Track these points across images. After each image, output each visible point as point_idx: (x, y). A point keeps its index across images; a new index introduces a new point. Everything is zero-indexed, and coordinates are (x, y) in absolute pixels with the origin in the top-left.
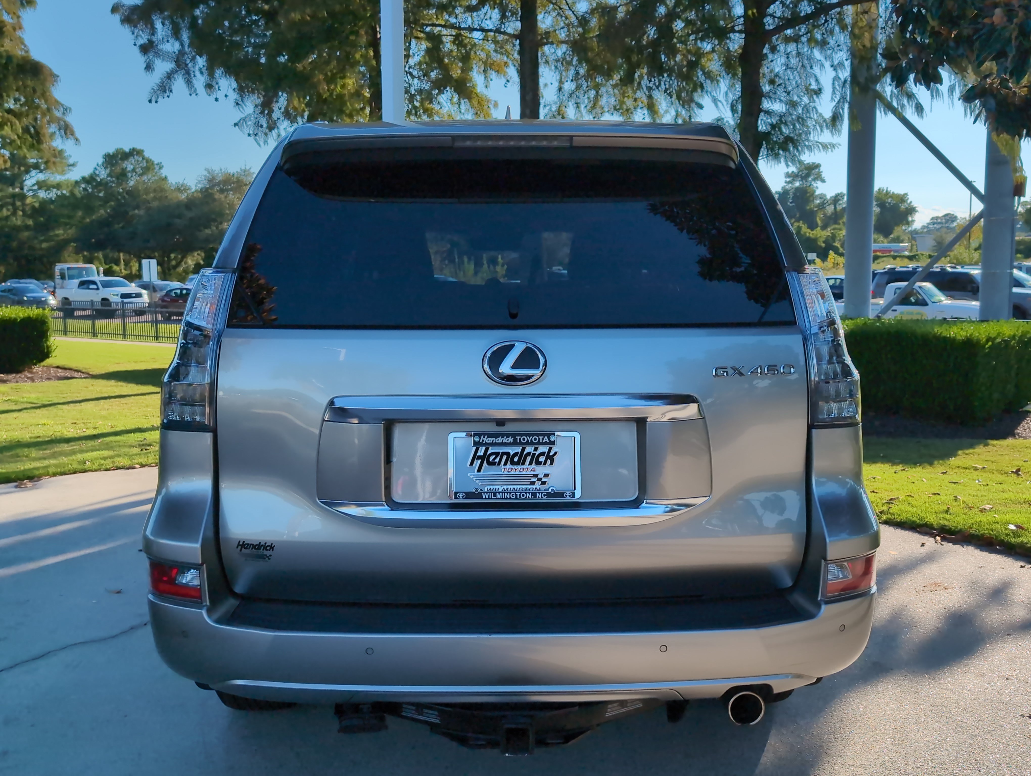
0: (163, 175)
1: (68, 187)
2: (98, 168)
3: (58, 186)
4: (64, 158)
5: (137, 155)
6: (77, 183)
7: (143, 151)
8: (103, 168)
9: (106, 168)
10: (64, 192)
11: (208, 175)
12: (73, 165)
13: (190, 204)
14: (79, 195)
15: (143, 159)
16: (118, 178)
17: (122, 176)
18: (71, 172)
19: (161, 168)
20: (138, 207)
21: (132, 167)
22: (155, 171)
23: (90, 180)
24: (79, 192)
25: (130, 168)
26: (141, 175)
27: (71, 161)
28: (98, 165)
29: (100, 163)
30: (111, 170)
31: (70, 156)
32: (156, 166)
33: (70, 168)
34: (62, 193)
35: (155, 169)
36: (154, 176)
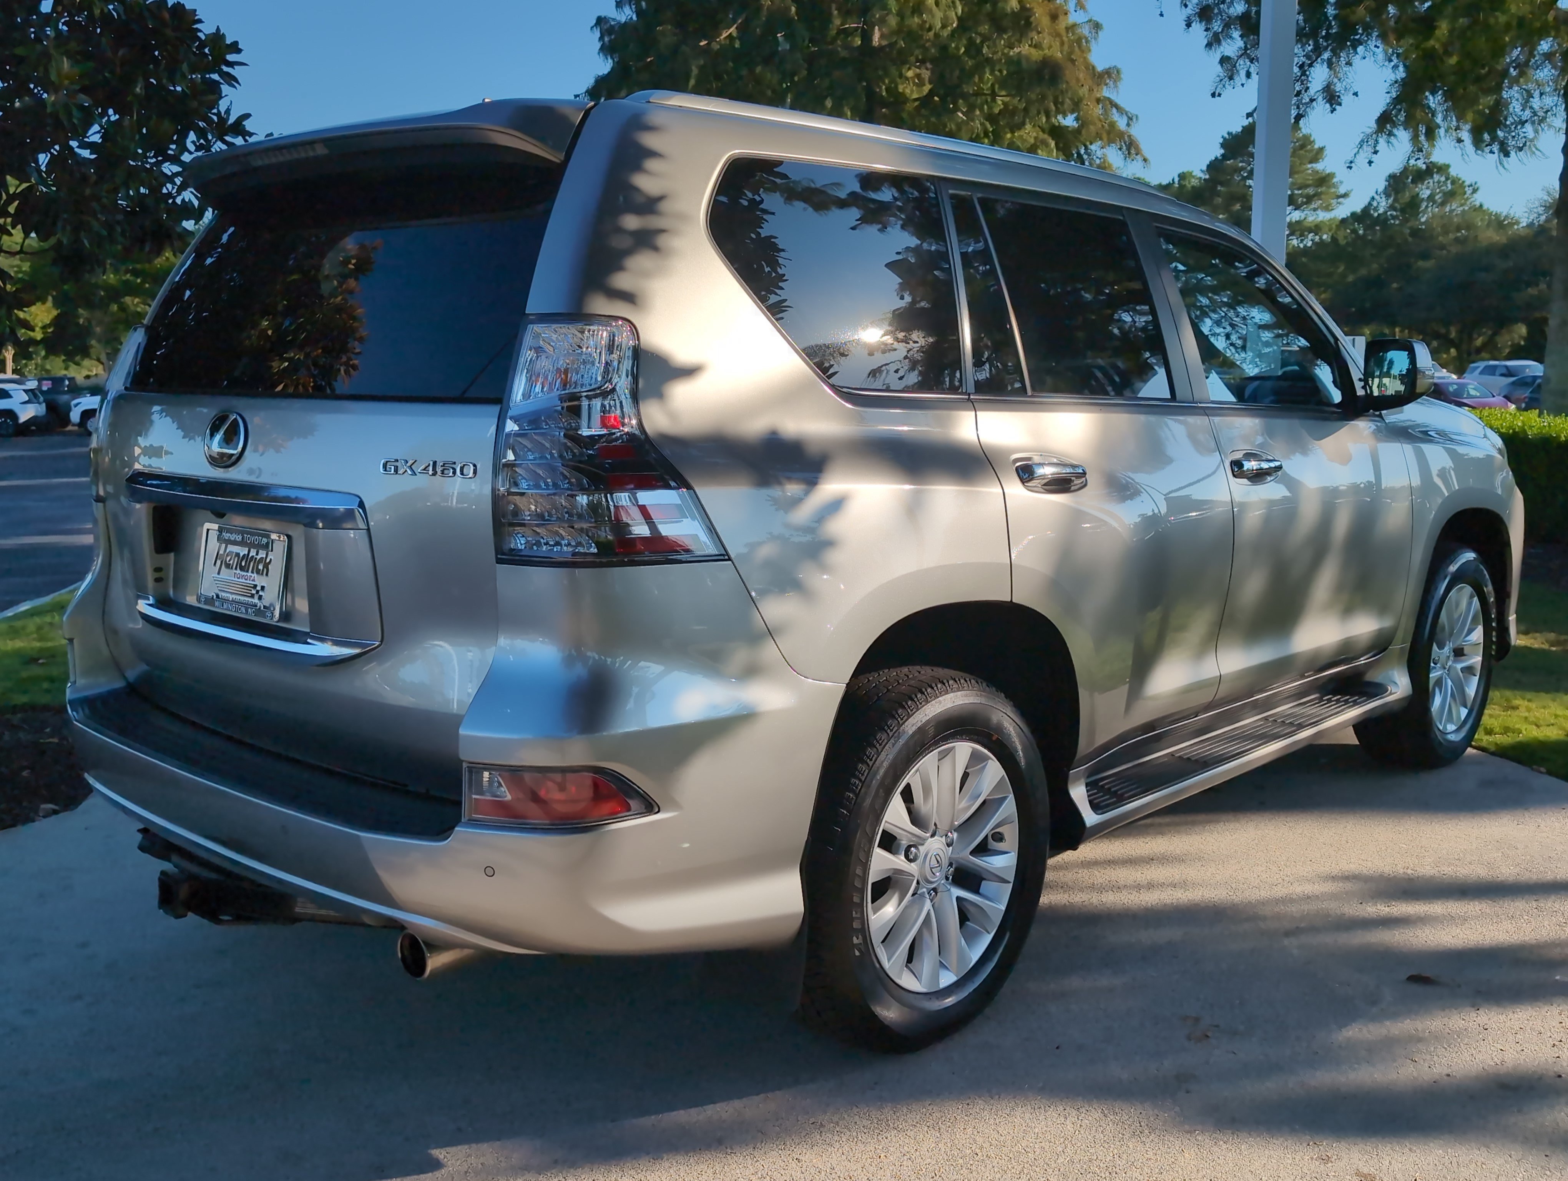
0: (1478, 204)
1: (1330, 230)
2: (1377, 197)
3: (1317, 229)
4: (1334, 186)
5: (1437, 172)
6: (1343, 221)
7: (1448, 166)
8: (1383, 196)
9: (1388, 196)
10: (1325, 237)
11: (1546, 198)
12: (1345, 196)
13: (1507, 250)
14: (1342, 242)
15: (1447, 179)
16: (1403, 211)
17: (1412, 206)
18: (1341, 207)
19: (1475, 191)
20: (1425, 256)
21: (1428, 192)
22: (1466, 196)
23: (1364, 216)
24: (1344, 236)
25: (1425, 193)
26: (1443, 204)
27: (1342, 190)
28: (1377, 192)
29: (1381, 188)
30: (1395, 200)
31: (1341, 182)
32: (1467, 189)
33: (1340, 200)
34: (1321, 238)
35: (1465, 193)
36: (1462, 205)
